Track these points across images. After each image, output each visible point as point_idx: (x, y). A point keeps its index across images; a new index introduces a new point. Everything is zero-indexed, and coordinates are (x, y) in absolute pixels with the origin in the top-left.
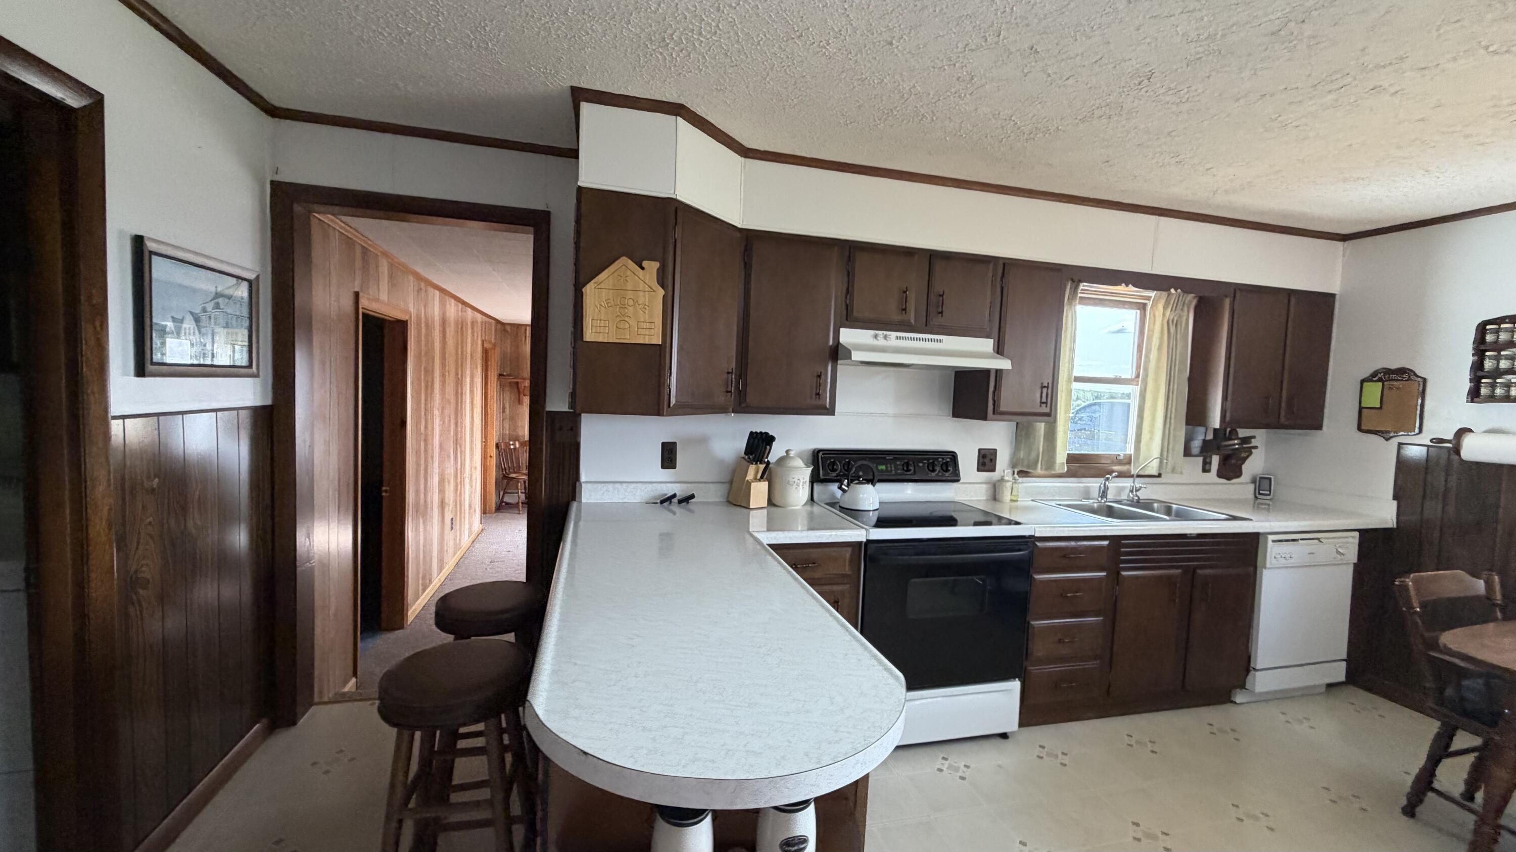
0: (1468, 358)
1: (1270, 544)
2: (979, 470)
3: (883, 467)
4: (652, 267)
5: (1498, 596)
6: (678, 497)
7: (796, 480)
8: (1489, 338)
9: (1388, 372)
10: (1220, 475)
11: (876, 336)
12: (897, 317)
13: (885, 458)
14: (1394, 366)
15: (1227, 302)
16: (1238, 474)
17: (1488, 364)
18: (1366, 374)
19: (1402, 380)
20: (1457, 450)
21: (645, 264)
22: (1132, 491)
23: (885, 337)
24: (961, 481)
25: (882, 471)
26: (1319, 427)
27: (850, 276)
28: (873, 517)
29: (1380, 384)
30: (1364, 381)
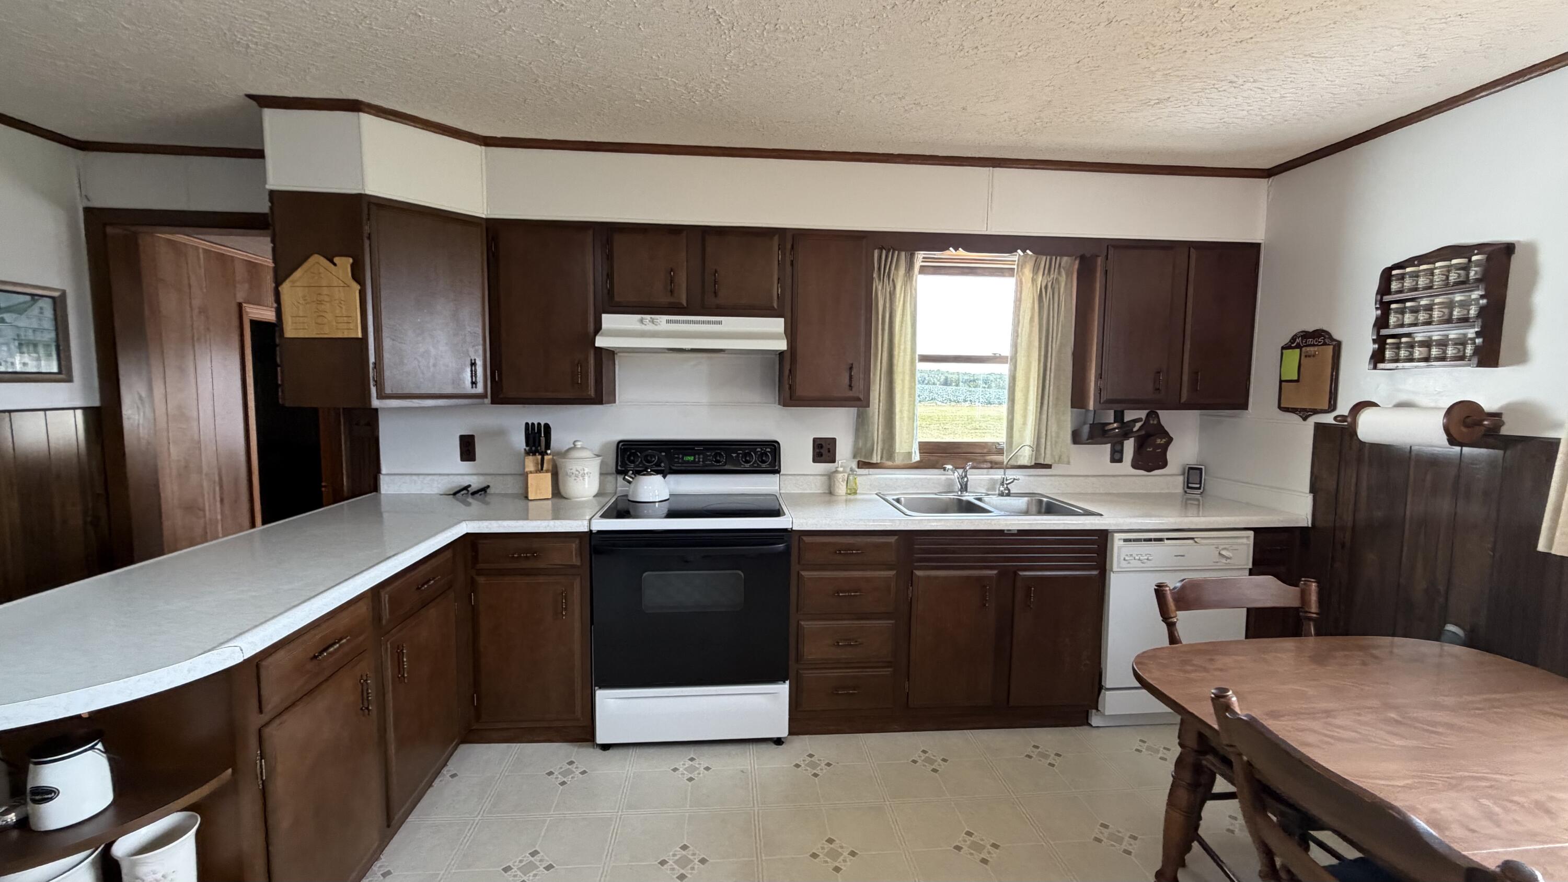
0: (1372, 313)
1: (1119, 543)
2: (814, 461)
3: (692, 458)
4: (345, 263)
6: (471, 490)
8: (1395, 286)
9: (1306, 335)
10: (1135, 465)
11: (641, 321)
12: (665, 300)
13: (693, 449)
14: (1311, 328)
15: (1099, 261)
16: (1163, 464)
17: (1392, 320)
18: (1286, 340)
19: (1317, 345)
20: (1354, 429)
21: (336, 260)
22: (1002, 484)
23: (652, 321)
24: (781, 473)
25: (688, 462)
26: (1244, 406)
27: (609, 258)
28: (665, 508)
29: (1298, 351)
30: (1283, 348)
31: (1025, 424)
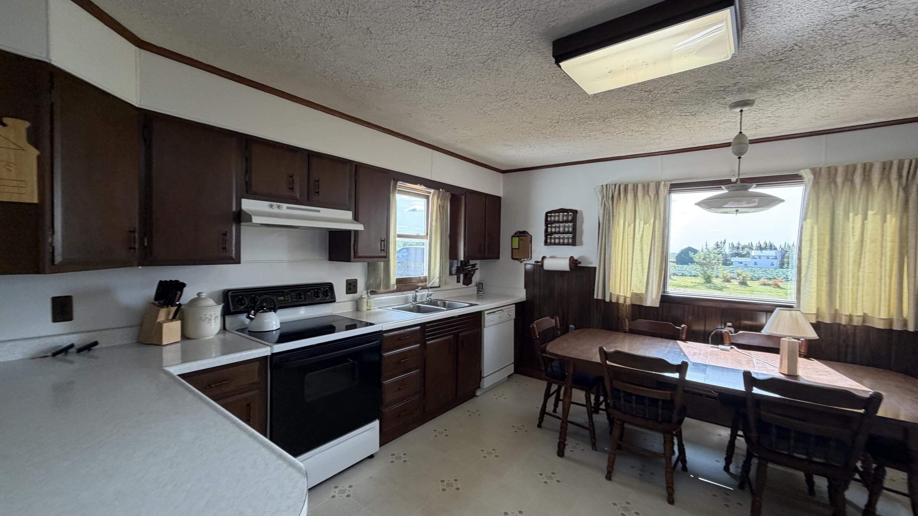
0: (543, 228)
1: (486, 315)
2: (347, 293)
3: (282, 298)
5: (559, 325)
6: (77, 346)
7: (208, 316)
8: (549, 219)
9: (520, 233)
10: (464, 284)
11: (271, 206)
12: (287, 193)
13: (283, 292)
14: (521, 230)
15: (463, 197)
16: (471, 282)
17: (549, 230)
18: (513, 234)
19: (525, 236)
20: (542, 266)
22: (428, 296)
23: (279, 207)
24: (337, 301)
25: (281, 301)
26: (498, 258)
27: (248, 160)
28: (276, 335)
29: (517, 238)
30: (512, 237)
31: (435, 267)
